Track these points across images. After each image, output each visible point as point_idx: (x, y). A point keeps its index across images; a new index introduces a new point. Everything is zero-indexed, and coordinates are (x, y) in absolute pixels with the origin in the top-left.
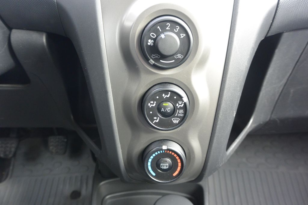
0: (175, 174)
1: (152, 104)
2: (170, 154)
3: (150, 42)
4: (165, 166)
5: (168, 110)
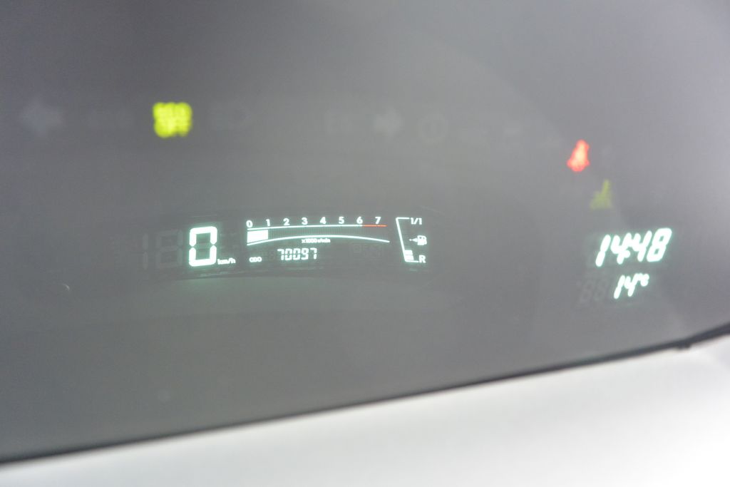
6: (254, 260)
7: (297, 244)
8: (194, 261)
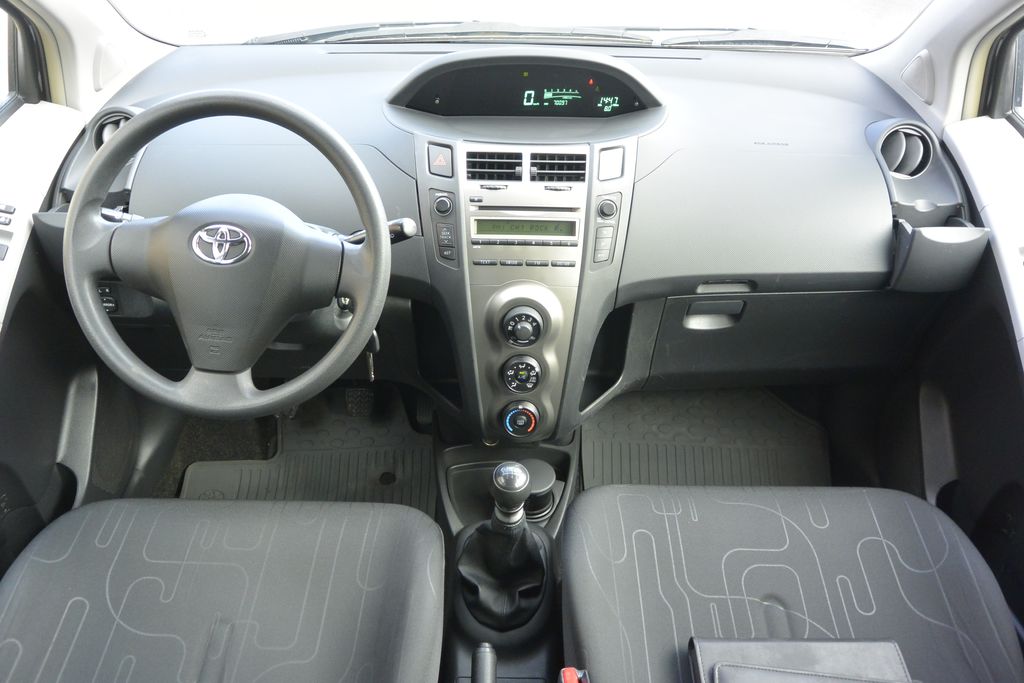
0: (530, 430)
1: (511, 373)
2: (525, 412)
3: (510, 328)
4: (521, 423)
5: (524, 377)
6: (546, 104)
7: (561, 99)
8: (525, 104)
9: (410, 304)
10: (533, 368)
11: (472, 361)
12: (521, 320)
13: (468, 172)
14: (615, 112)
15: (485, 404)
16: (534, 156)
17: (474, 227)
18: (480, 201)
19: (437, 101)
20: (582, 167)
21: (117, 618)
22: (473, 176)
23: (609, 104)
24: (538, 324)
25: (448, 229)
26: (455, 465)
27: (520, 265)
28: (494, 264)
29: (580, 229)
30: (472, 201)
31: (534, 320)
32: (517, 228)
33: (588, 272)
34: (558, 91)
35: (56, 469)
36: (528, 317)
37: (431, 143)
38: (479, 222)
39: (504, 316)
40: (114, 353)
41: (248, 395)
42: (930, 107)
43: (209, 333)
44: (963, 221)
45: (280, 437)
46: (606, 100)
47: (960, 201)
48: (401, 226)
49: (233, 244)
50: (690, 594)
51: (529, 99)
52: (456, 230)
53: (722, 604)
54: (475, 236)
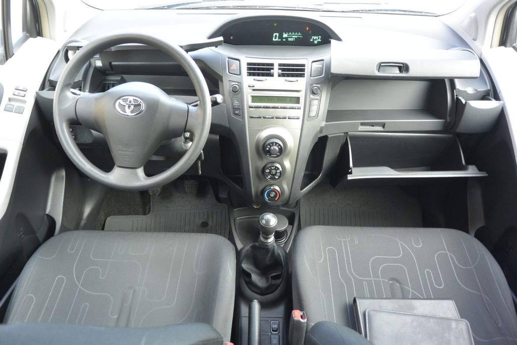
0: (276, 199)
1: (267, 171)
2: (274, 190)
3: (267, 149)
4: (272, 195)
5: (274, 173)
6: (284, 40)
7: (292, 37)
8: (274, 40)
9: (218, 137)
10: (278, 169)
11: (249, 165)
12: (273, 145)
13: (248, 73)
14: (319, 44)
15: (254, 186)
16: (280, 65)
17: (250, 99)
18: (253, 87)
19: (232, 38)
20: (303, 70)
21: (79, 286)
22: (250, 74)
23: (316, 40)
24: (281, 147)
25: (238, 100)
26: (239, 217)
27: (273, 118)
28: (260, 118)
29: (302, 101)
30: (249, 86)
31: (279, 145)
32: (271, 100)
33: (305, 122)
34: (290, 34)
35: (45, 216)
36: (276, 143)
37: (229, 58)
38: (253, 97)
39: (265, 143)
40: (78, 158)
41: (142, 179)
42: (476, 42)
43: (124, 149)
44: (490, 98)
45: (152, 204)
46: (315, 38)
47: (489, 88)
48: (216, 98)
49: (135, 106)
50: (354, 277)
51: (276, 37)
52: (241, 101)
53: (369, 283)
54: (251, 104)
